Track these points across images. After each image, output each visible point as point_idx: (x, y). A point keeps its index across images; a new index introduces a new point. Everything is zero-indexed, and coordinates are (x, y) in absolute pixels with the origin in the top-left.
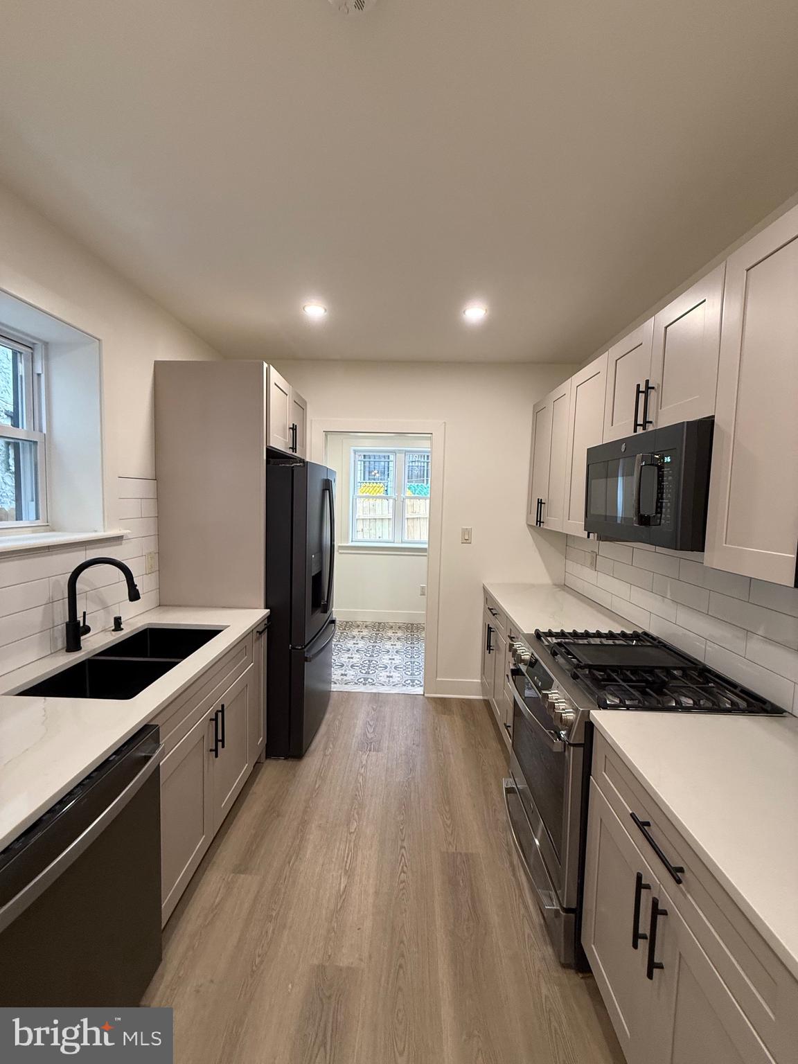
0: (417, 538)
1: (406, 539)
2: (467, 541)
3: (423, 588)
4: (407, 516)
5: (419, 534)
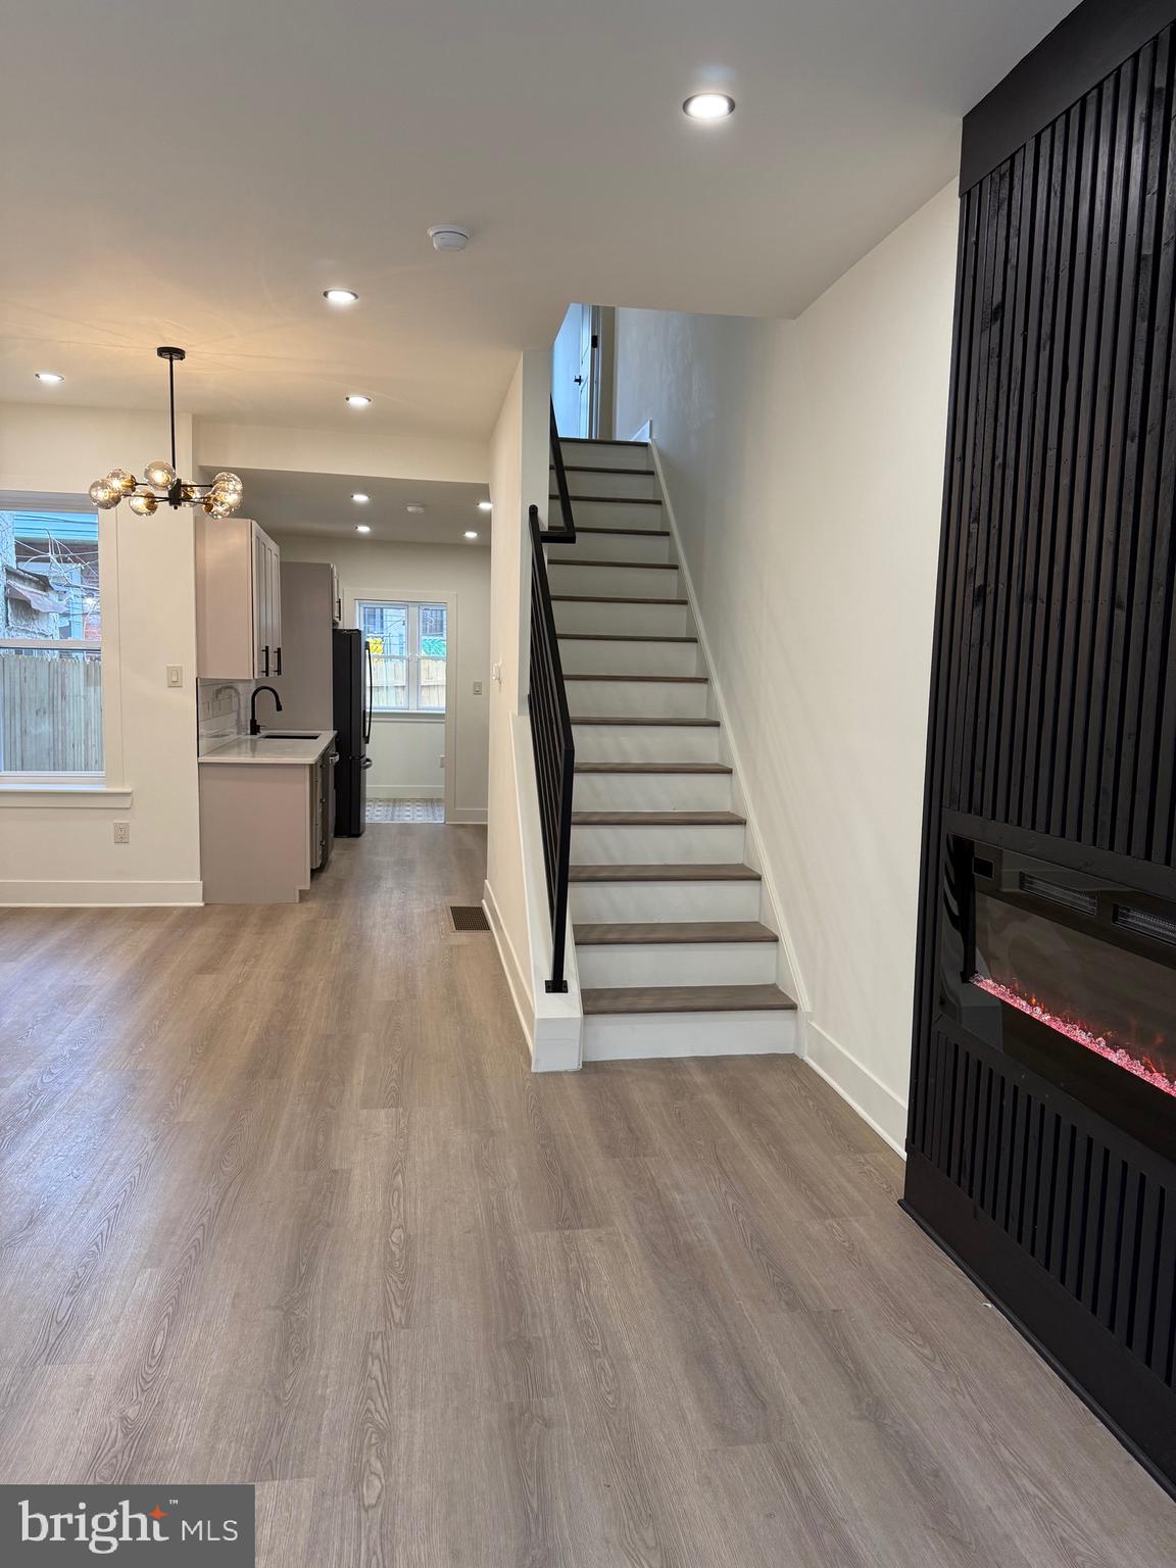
0: (436, 705)
1: (421, 706)
2: (477, 693)
3: (442, 758)
4: (423, 683)
5: (436, 702)
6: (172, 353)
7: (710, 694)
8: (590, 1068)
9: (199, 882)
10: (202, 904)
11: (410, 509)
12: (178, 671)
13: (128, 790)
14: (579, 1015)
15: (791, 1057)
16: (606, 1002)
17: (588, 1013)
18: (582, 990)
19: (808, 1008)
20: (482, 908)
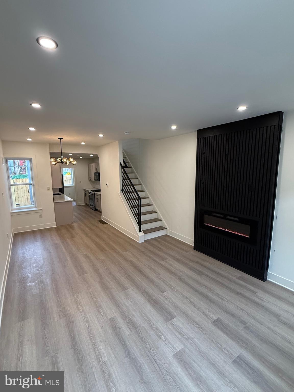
6: (61, 139)
7: (142, 186)
8: (145, 241)
9: (55, 222)
10: (56, 226)
11: (78, 156)
12: (49, 187)
13: (42, 209)
14: (144, 235)
15: (166, 235)
16: (146, 232)
17: (144, 234)
18: (143, 231)
19: (168, 228)
20: (102, 220)
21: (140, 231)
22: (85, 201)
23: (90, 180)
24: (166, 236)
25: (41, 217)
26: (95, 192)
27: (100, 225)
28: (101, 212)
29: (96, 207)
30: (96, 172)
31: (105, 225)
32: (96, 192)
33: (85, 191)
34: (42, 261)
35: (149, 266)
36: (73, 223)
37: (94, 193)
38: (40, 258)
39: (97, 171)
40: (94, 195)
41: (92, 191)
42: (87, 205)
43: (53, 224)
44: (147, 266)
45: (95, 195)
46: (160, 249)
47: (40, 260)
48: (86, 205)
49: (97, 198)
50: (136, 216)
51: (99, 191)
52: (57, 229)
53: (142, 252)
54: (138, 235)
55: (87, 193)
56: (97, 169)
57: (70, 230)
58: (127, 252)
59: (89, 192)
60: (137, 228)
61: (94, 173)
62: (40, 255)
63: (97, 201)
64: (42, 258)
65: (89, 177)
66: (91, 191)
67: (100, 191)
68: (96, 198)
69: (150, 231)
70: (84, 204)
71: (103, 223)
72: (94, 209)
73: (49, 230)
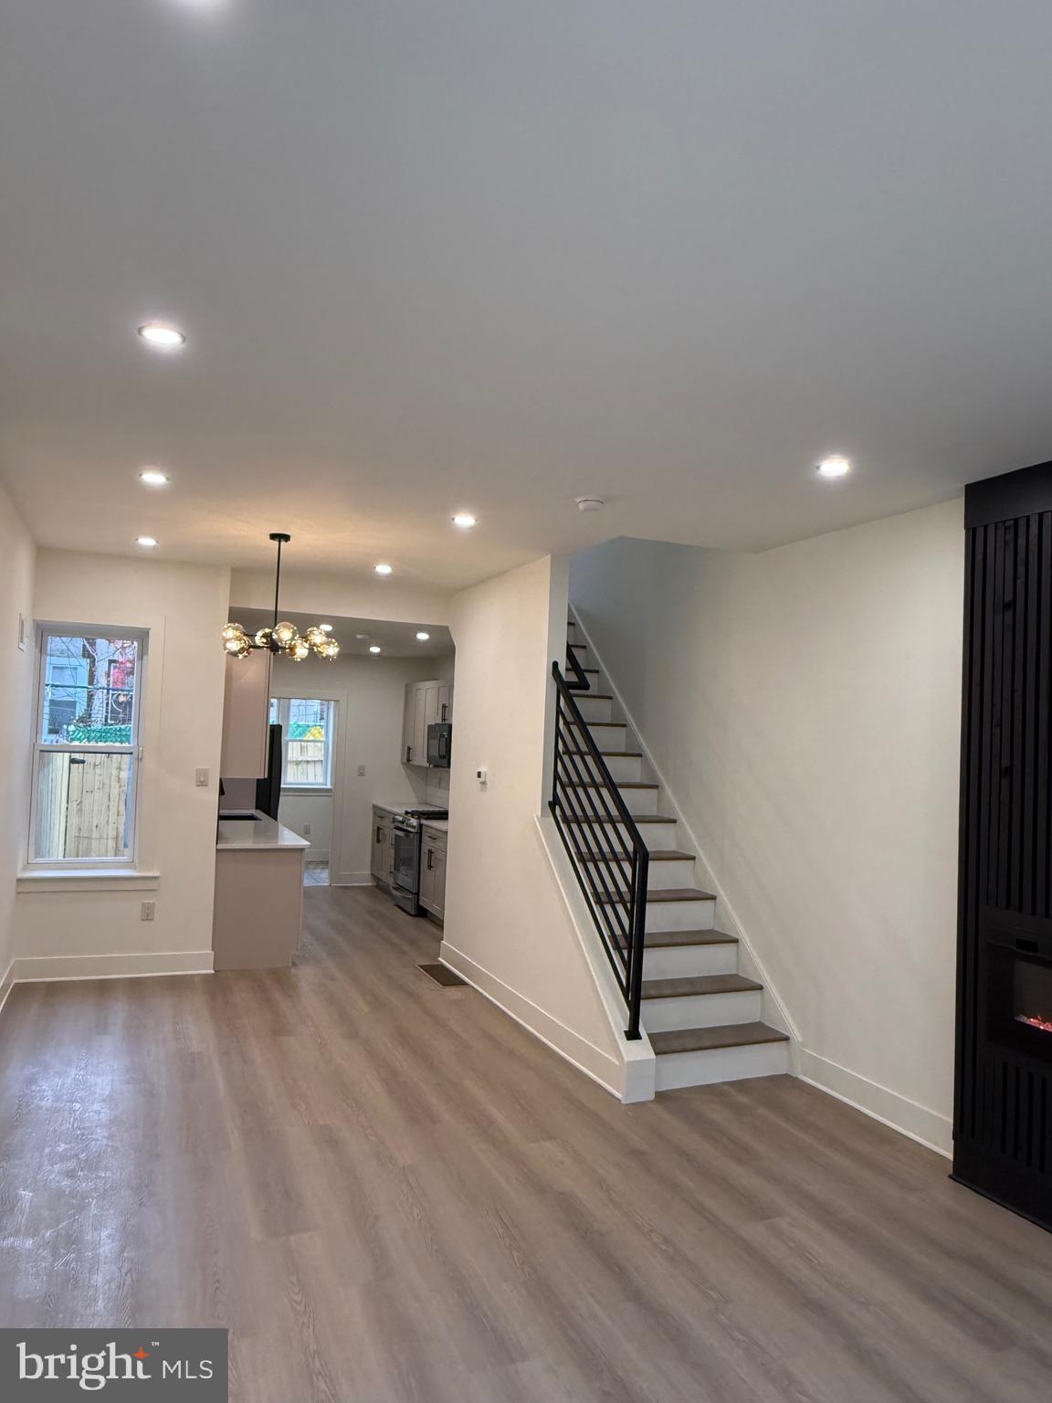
6: (280, 537)
8: (661, 1097)
9: (210, 952)
10: (212, 972)
11: (359, 636)
12: (204, 772)
13: (156, 874)
14: (653, 1056)
15: (786, 1076)
16: (666, 1044)
17: (656, 1054)
18: (650, 1036)
19: (800, 1039)
20: (442, 966)
21: (633, 1034)
22: (372, 870)
23: (408, 760)
24: (786, 1082)
25: (148, 914)
26: (424, 822)
27: (429, 987)
28: (439, 924)
29: (422, 898)
30: (440, 722)
31: (453, 993)
32: (428, 819)
33: (379, 813)
34: (100, 1133)
35: (666, 1241)
36: (294, 964)
37: (421, 826)
38: (98, 1112)
39: (444, 719)
40: (420, 833)
41: (412, 816)
42: (379, 887)
43: (198, 959)
44: (655, 1239)
45: (425, 838)
46: (742, 1154)
47: (96, 1127)
48: (377, 886)
49: (430, 852)
50: (618, 948)
51: (443, 815)
52: (217, 986)
53: (635, 1153)
54: (620, 1056)
55: (387, 824)
56: (444, 706)
57: (277, 996)
58: (548, 1144)
59: (394, 820)
60: (617, 1016)
61: (430, 727)
62: (104, 1100)
63: (430, 867)
64: (104, 1118)
65: (403, 745)
66: (407, 813)
67: (447, 818)
68: (425, 849)
69: (690, 1043)
70: (370, 884)
71: (446, 978)
72: (410, 907)
73: (176, 985)
